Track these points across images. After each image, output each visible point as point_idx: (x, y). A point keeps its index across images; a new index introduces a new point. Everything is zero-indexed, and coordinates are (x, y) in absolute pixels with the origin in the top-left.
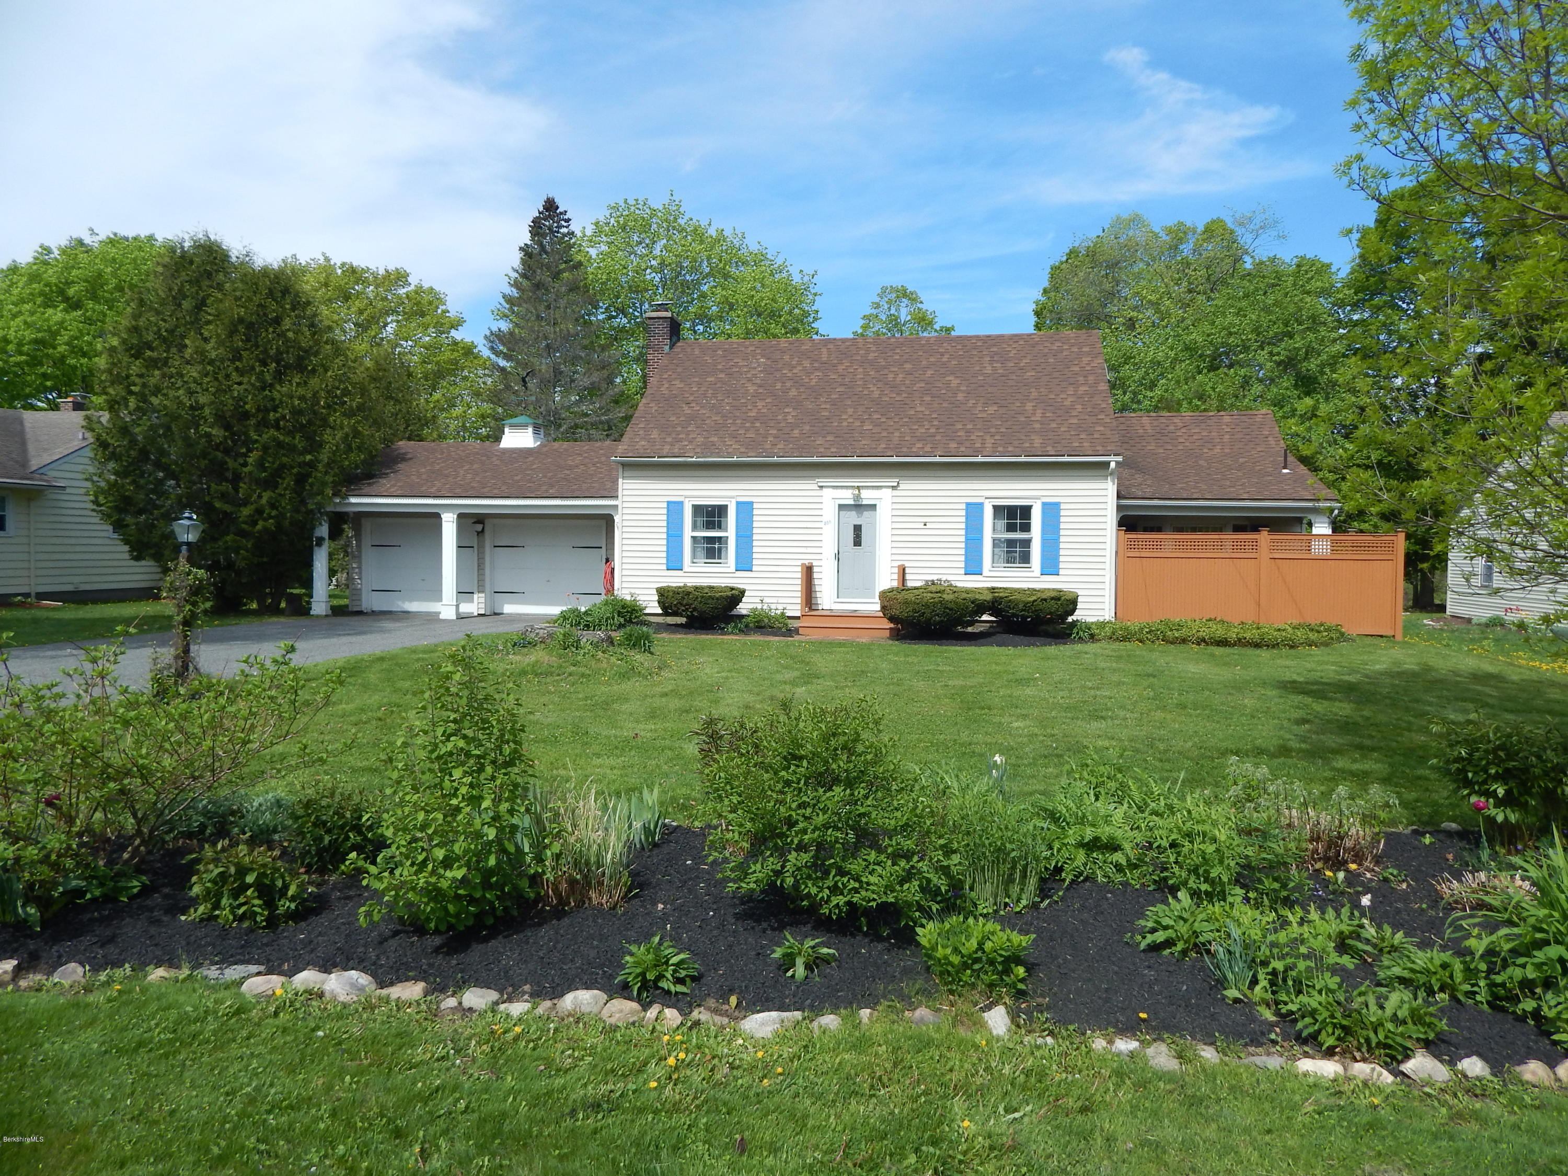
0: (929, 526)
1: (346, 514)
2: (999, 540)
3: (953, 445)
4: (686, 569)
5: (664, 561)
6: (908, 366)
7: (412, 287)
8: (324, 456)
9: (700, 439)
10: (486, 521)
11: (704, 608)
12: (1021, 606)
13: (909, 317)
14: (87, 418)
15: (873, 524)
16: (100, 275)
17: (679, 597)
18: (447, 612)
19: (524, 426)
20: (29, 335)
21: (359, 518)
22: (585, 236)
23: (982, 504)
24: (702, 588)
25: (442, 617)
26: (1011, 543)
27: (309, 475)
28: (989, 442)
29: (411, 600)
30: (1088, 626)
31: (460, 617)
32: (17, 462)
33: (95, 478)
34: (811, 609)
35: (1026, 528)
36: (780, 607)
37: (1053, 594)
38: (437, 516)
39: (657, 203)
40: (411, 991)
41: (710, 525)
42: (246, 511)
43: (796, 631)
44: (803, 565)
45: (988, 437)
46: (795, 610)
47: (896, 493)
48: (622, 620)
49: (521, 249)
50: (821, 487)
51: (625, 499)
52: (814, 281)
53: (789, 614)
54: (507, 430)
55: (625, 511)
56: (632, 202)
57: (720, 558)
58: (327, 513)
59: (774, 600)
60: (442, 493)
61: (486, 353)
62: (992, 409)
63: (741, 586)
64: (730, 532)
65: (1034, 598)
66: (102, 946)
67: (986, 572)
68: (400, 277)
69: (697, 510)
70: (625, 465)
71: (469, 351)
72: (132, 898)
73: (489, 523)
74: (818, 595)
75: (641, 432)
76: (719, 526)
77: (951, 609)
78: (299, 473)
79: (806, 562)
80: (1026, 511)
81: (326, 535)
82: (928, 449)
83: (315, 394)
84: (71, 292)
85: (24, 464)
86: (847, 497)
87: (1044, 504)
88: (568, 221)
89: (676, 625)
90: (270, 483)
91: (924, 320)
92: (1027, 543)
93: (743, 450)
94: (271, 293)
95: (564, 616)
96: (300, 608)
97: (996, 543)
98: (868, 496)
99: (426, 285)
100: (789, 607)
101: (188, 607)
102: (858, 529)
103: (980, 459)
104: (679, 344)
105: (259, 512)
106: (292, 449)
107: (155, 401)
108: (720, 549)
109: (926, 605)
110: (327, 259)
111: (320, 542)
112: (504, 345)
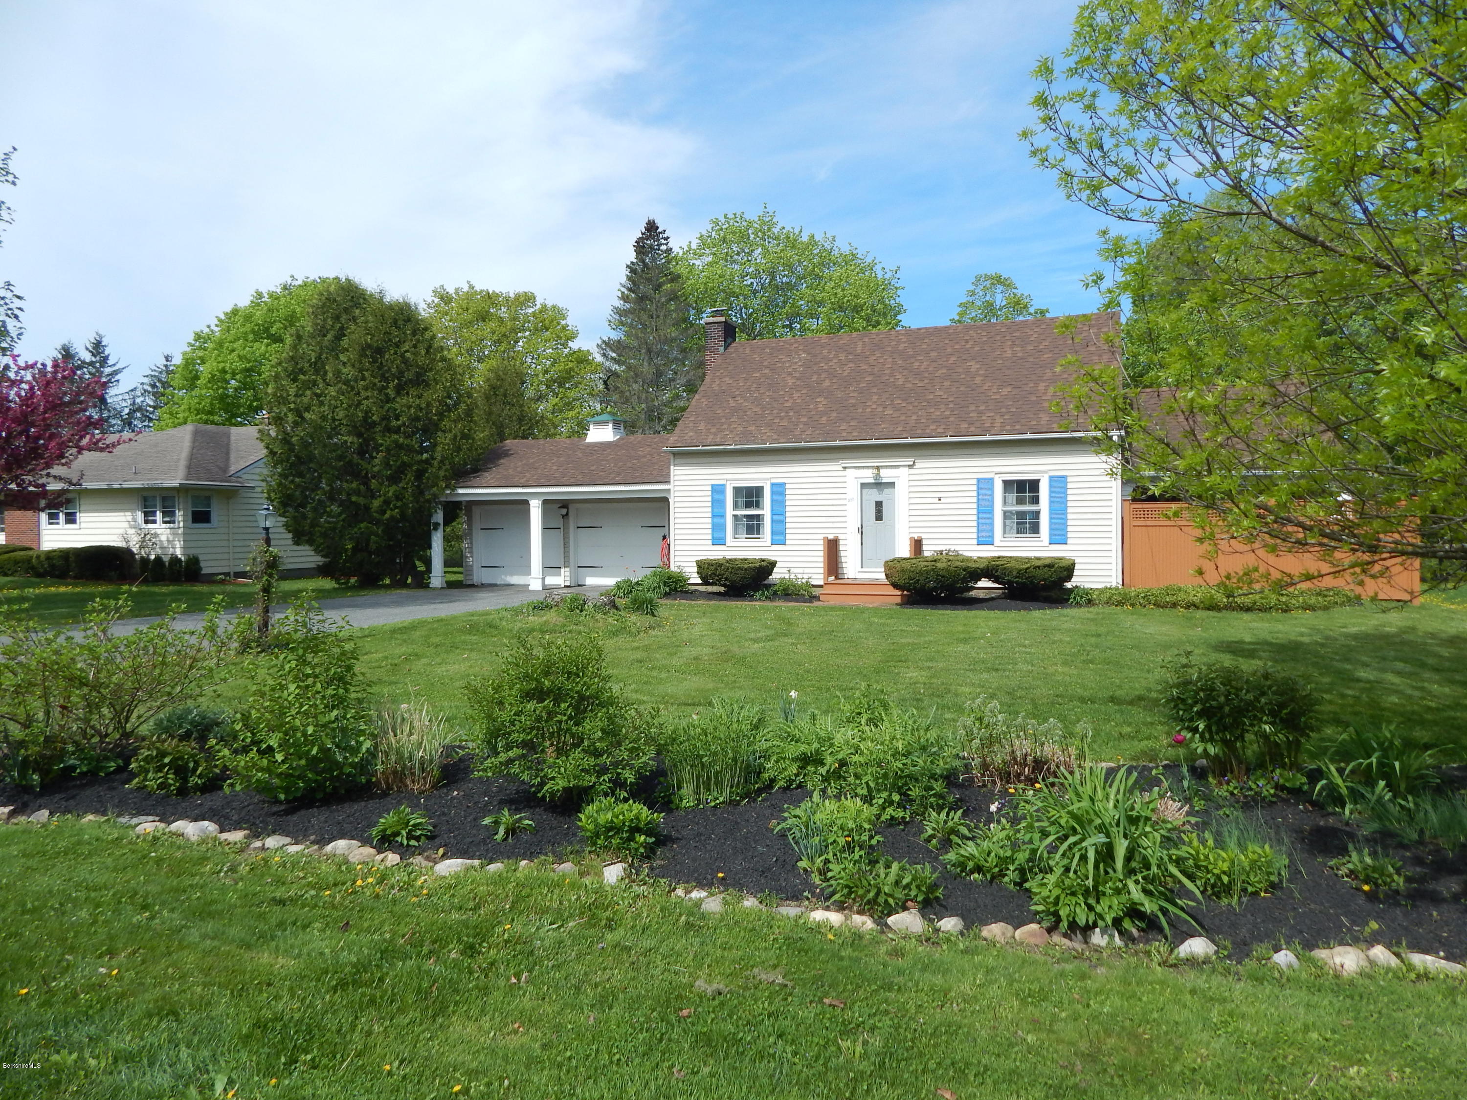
0: (943, 500)
1: (460, 502)
2: (1011, 512)
3: (964, 425)
4: (729, 543)
5: (710, 537)
6: (933, 354)
7: (539, 306)
8: (438, 455)
9: (740, 429)
10: (571, 507)
11: (735, 578)
12: (1015, 573)
13: (1004, 303)
14: (260, 431)
15: (892, 500)
16: (294, 312)
17: (713, 568)
18: (535, 585)
19: (605, 423)
20: (240, 365)
21: (472, 505)
22: (690, 249)
23: (992, 480)
24: (735, 560)
25: (531, 588)
26: (1021, 515)
27: (426, 471)
28: (999, 420)
29: (512, 575)
30: (1087, 592)
31: (545, 588)
32: (220, 468)
33: (269, 479)
34: (837, 578)
35: (1036, 500)
36: (806, 576)
37: (1047, 562)
38: (526, 503)
39: (752, 215)
40: (236, 836)
41: (748, 505)
42: (376, 503)
43: (817, 598)
44: (825, 539)
45: (997, 417)
46: (818, 578)
47: (912, 471)
48: (667, 589)
49: (628, 266)
50: (845, 468)
51: (677, 483)
52: (897, 276)
53: (814, 582)
54: (591, 427)
55: (677, 494)
56: (731, 216)
57: (758, 533)
58: (440, 502)
59: (801, 571)
60: (530, 483)
61: (599, 358)
62: (1005, 391)
63: (773, 559)
64: (766, 510)
65: (1028, 565)
66: (67, 801)
67: (997, 542)
68: (527, 299)
69: (737, 491)
70: (675, 454)
71: (582, 358)
72: (108, 774)
73: (572, 507)
74: (844, 565)
75: (691, 425)
76: (758, 505)
77: (943, 577)
78: (418, 470)
79: (831, 537)
80: (1034, 485)
81: (441, 521)
82: (940, 430)
83: (429, 405)
84: (273, 331)
85: (225, 470)
86: (868, 476)
87: (1051, 478)
88: (666, 239)
89: (713, 593)
90: (394, 479)
91: (1018, 305)
92: (1037, 514)
93: (775, 437)
94: (395, 322)
95: (618, 586)
96: (421, 582)
97: (1006, 515)
98: (887, 475)
99: (549, 304)
100: (814, 576)
101: (266, 578)
102: (879, 505)
103: (988, 438)
104: (733, 345)
105: (387, 502)
106: (410, 450)
107: (307, 415)
108: (758, 526)
109: (920, 573)
110: (471, 287)
111: (436, 529)
112: (614, 351)
